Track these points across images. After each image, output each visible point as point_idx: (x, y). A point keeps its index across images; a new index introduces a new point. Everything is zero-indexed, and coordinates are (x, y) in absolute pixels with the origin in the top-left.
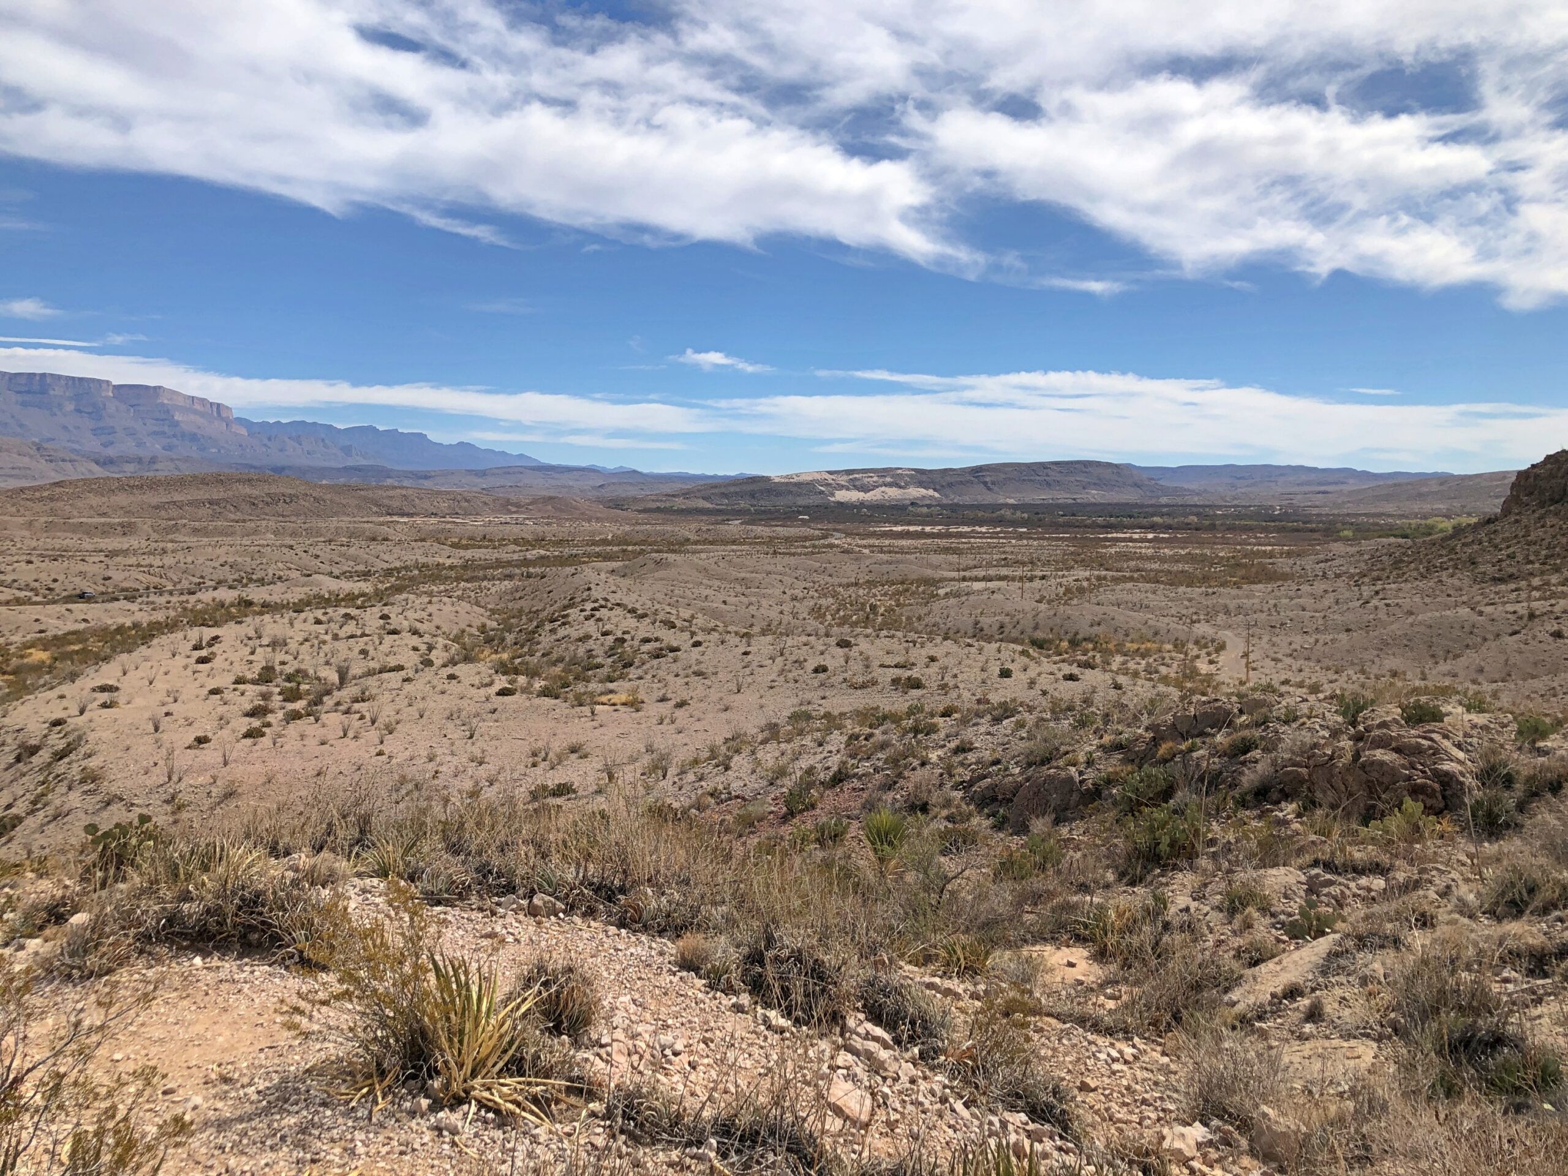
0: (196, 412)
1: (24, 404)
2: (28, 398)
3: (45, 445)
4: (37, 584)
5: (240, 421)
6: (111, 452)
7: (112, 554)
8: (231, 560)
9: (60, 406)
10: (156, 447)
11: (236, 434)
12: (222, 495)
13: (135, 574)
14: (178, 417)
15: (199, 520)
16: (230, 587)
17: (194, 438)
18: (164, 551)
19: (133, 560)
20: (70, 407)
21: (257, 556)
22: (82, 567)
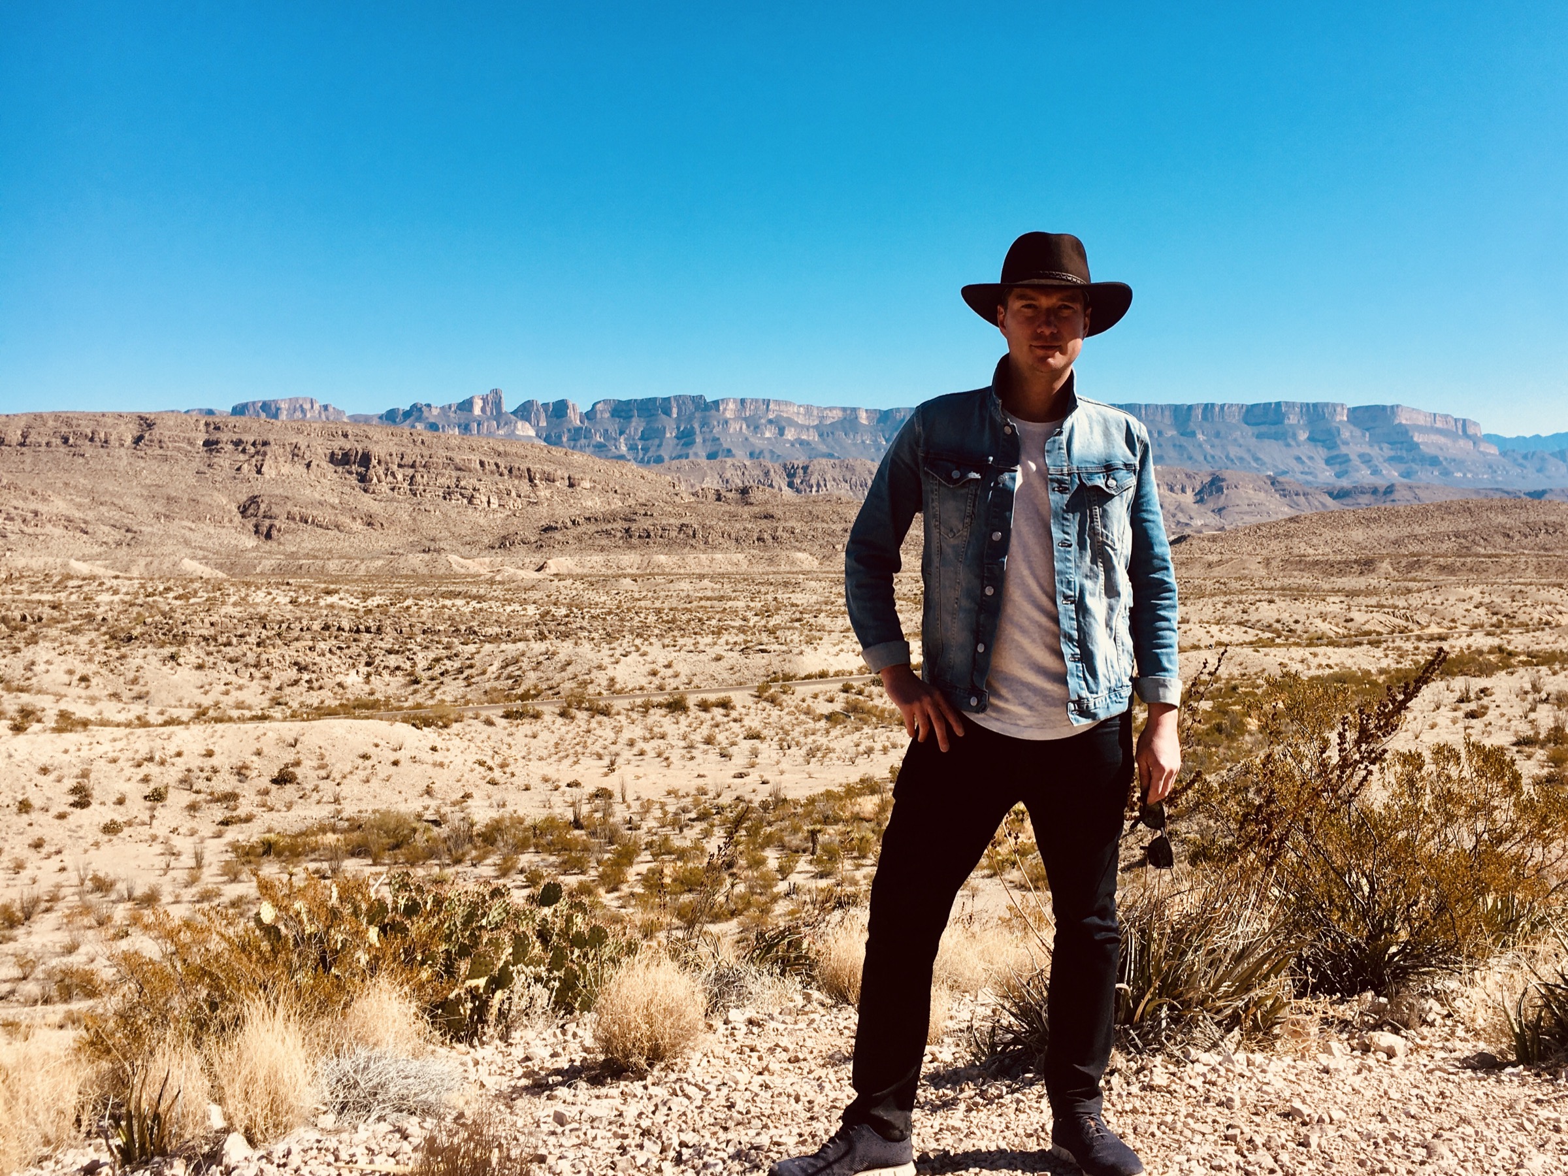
0: (1439, 431)
1: (1259, 436)
2: (1263, 429)
3: (1281, 479)
4: (1279, 626)
5: (1489, 438)
6: (1345, 483)
7: (1352, 594)
8: (1487, 600)
9: (1294, 436)
10: (1392, 474)
11: (1484, 454)
12: (1470, 525)
13: (1379, 616)
14: (1417, 438)
15: (1445, 556)
16: (1488, 634)
17: (1434, 461)
18: (1409, 591)
19: (1373, 601)
20: (1303, 436)
21: (1518, 597)
22: (1321, 607)
